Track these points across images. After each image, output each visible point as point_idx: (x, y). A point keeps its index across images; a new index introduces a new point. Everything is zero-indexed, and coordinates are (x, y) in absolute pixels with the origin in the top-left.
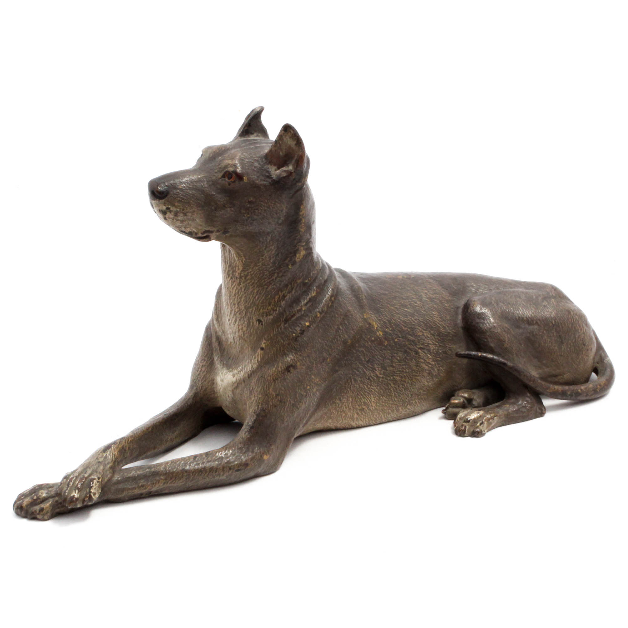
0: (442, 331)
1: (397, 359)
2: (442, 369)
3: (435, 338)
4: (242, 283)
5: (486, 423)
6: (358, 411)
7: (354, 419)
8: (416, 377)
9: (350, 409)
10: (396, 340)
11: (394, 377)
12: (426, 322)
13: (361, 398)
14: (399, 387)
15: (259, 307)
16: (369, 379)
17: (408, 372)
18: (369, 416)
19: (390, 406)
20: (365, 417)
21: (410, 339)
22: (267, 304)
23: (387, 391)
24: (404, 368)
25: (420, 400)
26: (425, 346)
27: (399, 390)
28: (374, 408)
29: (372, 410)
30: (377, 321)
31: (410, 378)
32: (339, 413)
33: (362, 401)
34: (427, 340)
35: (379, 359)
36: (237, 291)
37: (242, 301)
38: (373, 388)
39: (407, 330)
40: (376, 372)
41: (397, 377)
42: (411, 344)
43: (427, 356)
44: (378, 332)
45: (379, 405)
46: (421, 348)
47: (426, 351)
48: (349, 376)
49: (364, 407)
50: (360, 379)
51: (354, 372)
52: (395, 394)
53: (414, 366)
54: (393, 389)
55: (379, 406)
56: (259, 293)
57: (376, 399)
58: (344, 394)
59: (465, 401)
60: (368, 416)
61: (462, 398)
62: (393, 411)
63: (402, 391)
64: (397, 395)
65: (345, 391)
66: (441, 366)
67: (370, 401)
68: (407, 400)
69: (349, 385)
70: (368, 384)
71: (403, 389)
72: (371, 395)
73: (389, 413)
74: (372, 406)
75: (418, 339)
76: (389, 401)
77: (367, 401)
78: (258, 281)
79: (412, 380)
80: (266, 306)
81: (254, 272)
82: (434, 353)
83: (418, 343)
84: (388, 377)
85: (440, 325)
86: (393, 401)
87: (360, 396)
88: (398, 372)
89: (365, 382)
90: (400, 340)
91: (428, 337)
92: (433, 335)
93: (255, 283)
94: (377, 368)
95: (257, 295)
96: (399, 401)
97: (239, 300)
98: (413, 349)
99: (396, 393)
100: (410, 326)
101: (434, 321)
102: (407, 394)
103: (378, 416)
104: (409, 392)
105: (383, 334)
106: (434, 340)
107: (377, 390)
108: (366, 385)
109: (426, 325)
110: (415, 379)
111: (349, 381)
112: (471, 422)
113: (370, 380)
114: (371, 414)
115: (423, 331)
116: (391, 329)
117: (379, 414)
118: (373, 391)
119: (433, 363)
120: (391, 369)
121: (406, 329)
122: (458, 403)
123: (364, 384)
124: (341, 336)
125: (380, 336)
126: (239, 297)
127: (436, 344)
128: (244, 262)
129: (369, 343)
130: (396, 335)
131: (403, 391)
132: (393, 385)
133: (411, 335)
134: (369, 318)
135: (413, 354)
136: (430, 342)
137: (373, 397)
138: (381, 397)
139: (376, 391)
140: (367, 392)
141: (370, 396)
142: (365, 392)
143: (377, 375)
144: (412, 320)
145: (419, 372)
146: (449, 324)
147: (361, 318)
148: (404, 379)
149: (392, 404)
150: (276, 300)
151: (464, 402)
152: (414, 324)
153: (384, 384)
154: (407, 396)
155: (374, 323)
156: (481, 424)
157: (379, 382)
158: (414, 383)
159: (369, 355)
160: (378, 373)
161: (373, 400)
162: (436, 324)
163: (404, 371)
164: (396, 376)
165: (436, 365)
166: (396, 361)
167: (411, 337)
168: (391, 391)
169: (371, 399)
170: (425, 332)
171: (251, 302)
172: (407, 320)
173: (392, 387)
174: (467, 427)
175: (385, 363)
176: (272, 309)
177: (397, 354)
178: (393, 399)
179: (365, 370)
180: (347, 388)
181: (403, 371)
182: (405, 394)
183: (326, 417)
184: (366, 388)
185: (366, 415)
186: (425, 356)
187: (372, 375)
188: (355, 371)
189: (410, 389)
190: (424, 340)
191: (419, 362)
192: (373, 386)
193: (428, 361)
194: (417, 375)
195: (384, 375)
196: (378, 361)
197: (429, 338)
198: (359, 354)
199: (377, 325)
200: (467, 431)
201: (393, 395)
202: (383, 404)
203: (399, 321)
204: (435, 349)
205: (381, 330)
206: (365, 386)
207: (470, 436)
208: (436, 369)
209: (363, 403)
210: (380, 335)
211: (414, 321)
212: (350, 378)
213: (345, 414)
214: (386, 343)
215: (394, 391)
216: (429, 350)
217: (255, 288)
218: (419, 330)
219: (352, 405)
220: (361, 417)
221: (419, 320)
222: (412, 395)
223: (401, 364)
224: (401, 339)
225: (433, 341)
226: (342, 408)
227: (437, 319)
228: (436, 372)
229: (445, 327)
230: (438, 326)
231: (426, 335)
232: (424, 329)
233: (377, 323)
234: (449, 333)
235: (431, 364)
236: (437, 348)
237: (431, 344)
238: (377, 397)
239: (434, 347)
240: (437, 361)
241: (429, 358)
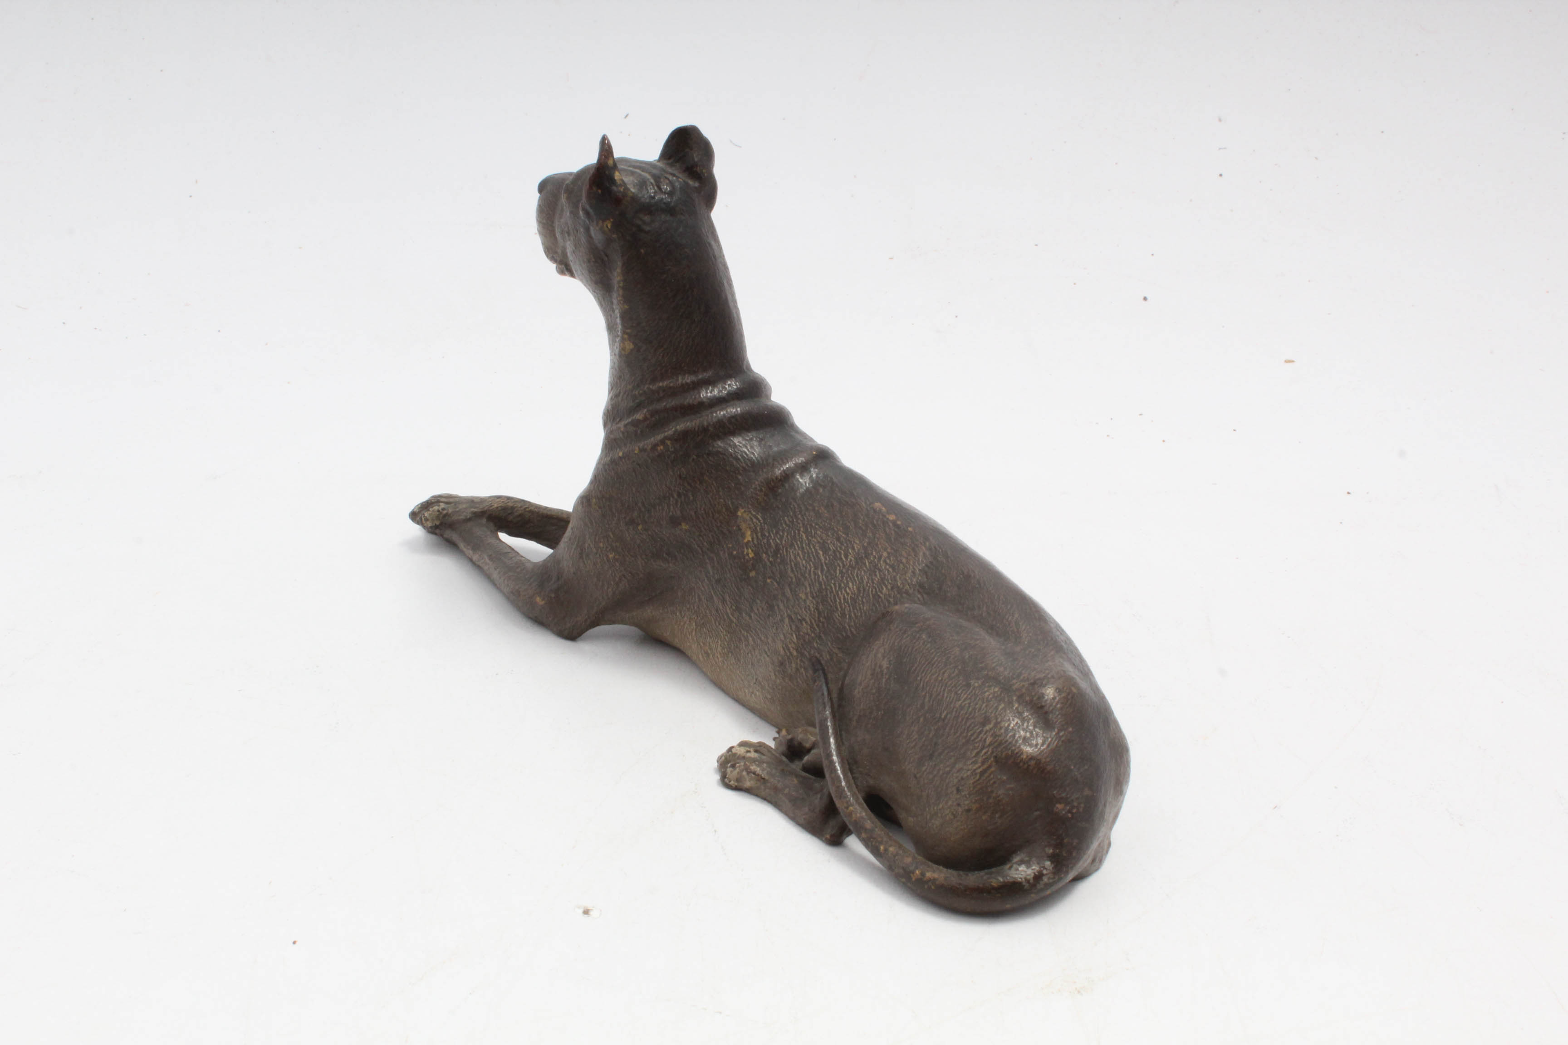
0: (836, 617)
1: (758, 610)
3: (819, 618)
5: (738, 769)
7: (701, 662)
9: (693, 640)
10: (768, 581)
12: (824, 587)
16: (717, 611)
17: (763, 640)
19: (738, 678)
20: (713, 671)
21: (786, 593)
23: (738, 651)
24: (761, 631)
26: (797, 618)
27: (748, 660)
28: (721, 664)
29: (718, 664)
30: (756, 533)
31: (760, 651)
32: (683, 636)
33: (708, 641)
34: (805, 612)
35: (735, 591)
38: (722, 630)
39: (792, 579)
40: (727, 607)
41: (751, 639)
42: (784, 602)
43: (792, 635)
44: (748, 549)
45: (727, 664)
46: (790, 617)
47: (794, 627)
48: (692, 585)
49: (710, 652)
50: (706, 601)
53: (772, 637)
54: (743, 653)
55: (727, 667)
58: (687, 610)
60: (716, 673)
62: (742, 691)
64: (745, 667)
65: (688, 607)
67: (716, 650)
68: (752, 685)
69: (692, 599)
70: (716, 618)
75: (795, 602)
83: (791, 607)
90: (774, 585)
92: (819, 613)
94: (728, 602)
98: (782, 611)
100: (799, 575)
101: (838, 594)
105: (753, 558)
106: (815, 621)
109: (820, 591)
113: (719, 615)
114: (718, 670)
115: (809, 595)
116: (770, 559)
119: (795, 653)
121: (792, 575)
124: (671, 507)
125: (747, 557)
127: (814, 628)
129: (726, 555)
130: (773, 573)
133: (792, 589)
134: (746, 521)
135: (779, 618)
136: (808, 620)
140: (714, 630)
142: (712, 628)
144: (810, 571)
146: (856, 617)
147: (727, 509)
152: (806, 577)
155: (749, 533)
156: (731, 766)
162: (836, 601)
163: (760, 635)
165: (797, 659)
167: (790, 593)
169: (718, 645)
170: (811, 598)
172: (804, 565)
175: (743, 604)
177: (761, 602)
178: (741, 668)
179: (713, 593)
180: (690, 603)
182: (751, 671)
184: (715, 624)
185: (714, 668)
186: (789, 634)
187: (722, 608)
188: (700, 583)
190: (801, 609)
191: (778, 635)
192: (722, 627)
193: (788, 643)
195: (739, 622)
197: (809, 612)
198: (709, 562)
199: (753, 539)
203: (793, 557)
204: (809, 635)
205: (754, 549)
206: (713, 620)
210: (748, 554)
211: (812, 573)
212: (694, 589)
213: (689, 643)
214: (753, 574)
216: (798, 629)
218: (806, 590)
219: (695, 634)
220: (708, 665)
224: (775, 583)
225: (813, 621)
227: (844, 596)
228: (792, 670)
229: (846, 615)
230: (836, 605)
231: (808, 603)
232: (813, 595)
233: (755, 536)
234: (844, 628)
235: (790, 653)
236: (813, 635)
237: (806, 623)
238: (725, 650)
239: (809, 631)
240: (802, 654)
241: (791, 639)
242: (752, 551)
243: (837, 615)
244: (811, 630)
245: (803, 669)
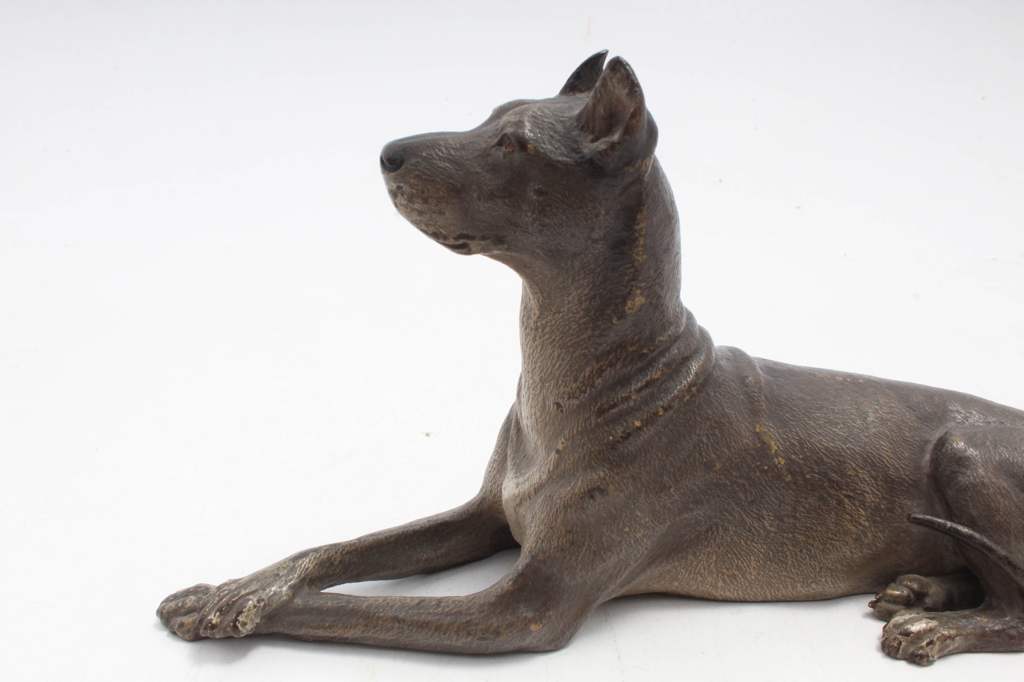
0: (891, 474)
1: (804, 507)
2: (881, 535)
3: (876, 484)
4: (537, 339)
5: (938, 643)
6: (726, 577)
7: (718, 588)
8: (833, 542)
9: (711, 572)
10: (808, 476)
11: (796, 534)
12: (865, 456)
13: (732, 558)
14: (801, 551)
15: (560, 382)
16: (750, 531)
17: (821, 531)
18: (744, 588)
19: (783, 578)
20: (736, 588)
21: (833, 478)
22: (572, 379)
23: (780, 554)
24: (814, 524)
25: (834, 579)
26: (857, 494)
27: (801, 557)
28: (753, 577)
29: (749, 578)
30: (778, 441)
31: (822, 542)
32: (692, 575)
33: (734, 564)
34: (862, 485)
35: (773, 502)
36: (531, 351)
37: (538, 368)
38: (756, 545)
39: (831, 463)
40: (765, 521)
41: (799, 536)
42: (833, 487)
43: (859, 511)
44: (777, 458)
45: (763, 573)
46: (849, 497)
47: (857, 503)
48: (715, 520)
49: (736, 573)
50: (734, 528)
51: (724, 515)
52: (792, 562)
53: (833, 523)
54: (791, 553)
55: (763, 576)
56: (561, 358)
57: (758, 563)
58: (703, 547)
59: (912, 595)
60: (742, 588)
61: (908, 590)
62: (786, 588)
63: (805, 560)
64: (796, 564)
65: (706, 544)
66: (880, 531)
67: (748, 567)
68: (812, 575)
69: (713, 534)
70: (748, 538)
71: (807, 556)
72: (750, 556)
73: (778, 589)
74: (750, 573)
75: (846, 481)
76: (782, 572)
77: (742, 564)
78: (562, 338)
79: (825, 544)
80: (570, 382)
81: (555, 323)
82: (871, 509)
83: (845, 488)
84: (786, 533)
85: (890, 464)
86: (787, 572)
87: (731, 554)
88: (802, 528)
89: (742, 534)
90: (815, 478)
91: (866, 481)
92: (875, 479)
93: (556, 341)
94: (765, 516)
95: (557, 361)
96: (798, 574)
97: (533, 367)
98: (836, 496)
99: (794, 561)
100: (836, 457)
101: (881, 456)
102: (813, 565)
103: (759, 590)
104: (817, 564)
105: (785, 463)
106: (874, 487)
107: (762, 550)
108: (744, 539)
109: (865, 460)
110: (831, 544)
111: (714, 529)
112: (912, 637)
113: (752, 533)
114: (747, 585)
115: (858, 469)
116: (801, 456)
117: (761, 588)
118: (756, 550)
119: (867, 524)
120: (792, 520)
121: (830, 461)
122: (898, 596)
123: (740, 537)
124: (703, 453)
125: (779, 466)
126: (534, 360)
127: (876, 494)
128: (541, 302)
129: (758, 474)
130: (809, 467)
131: (808, 559)
132: (791, 548)
133: (835, 472)
134: (765, 433)
135: (834, 503)
136: (867, 489)
137: (755, 560)
138: (769, 563)
139: (761, 552)
140: (744, 550)
141: (748, 558)
142: (741, 550)
143: (764, 526)
144: (842, 449)
145: (840, 533)
146: (906, 465)
147: (748, 431)
148: (811, 541)
149: (785, 576)
150: (587, 374)
151: (909, 596)
152: (844, 456)
153: (777, 543)
154: (813, 569)
155: (773, 443)
156: (928, 644)
157: (768, 538)
158: (828, 551)
159: (754, 493)
160: (766, 524)
161: (753, 564)
162: (883, 462)
163: (815, 528)
164: (798, 533)
165: (871, 528)
166: (802, 509)
167: (835, 476)
168: (787, 556)
169: (750, 562)
170: (861, 471)
171: (549, 371)
172: (833, 447)
173: (789, 549)
174: (904, 644)
175: (782, 510)
176: (578, 388)
177: (806, 499)
178: (788, 569)
179: (744, 516)
180: (709, 539)
181: (812, 528)
182: (810, 564)
183: (668, 576)
184: (744, 544)
185: (740, 585)
186: (854, 511)
187: (756, 525)
188: (727, 514)
189: (820, 558)
190: (857, 484)
191: (842, 517)
192: (756, 543)
193: (857, 519)
194: (835, 538)
195: (778, 529)
196: (770, 505)
197: (865, 483)
198: (738, 489)
199: (778, 447)
200: (903, 650)
201: (790, 562)
202: (771, 573)
203: (819, 445)
204: (874, 502)
205: (783, 455)
206: (742, 541)
207: (905, 659)
208: (869, 535)
209: (735, 567)
210: (779, 463)
211: (846, 450)
212: (716, 524)
213: (703, 577)
214: (789, 478)
215: (792, 557)
216: (863, 504)
217: (556, 348)
218: (852, 466)
219: (715, 566)
220: (730, 587)
221: (854, 450)
222: (821, 568)
223: (811, 516)
224: (816, 475)
225: (873, 489)
226: (698, 568)
227: (887, 455)
228: (869, 539)
229: (898, 469)
230: (886, 465)
231: (861, 476)
232: (860, 467)
233: (779, 444)
234: (904, 479)
235: (863, 526)
236: (877, 500)
237: (868, 493)
238: (761, 561)
239: (873, 498)
240: (874, 521)
241: (860, 514)
242: (782, 457)
243: (891, 472)
244: (873, 497)
245: (879, 533)
